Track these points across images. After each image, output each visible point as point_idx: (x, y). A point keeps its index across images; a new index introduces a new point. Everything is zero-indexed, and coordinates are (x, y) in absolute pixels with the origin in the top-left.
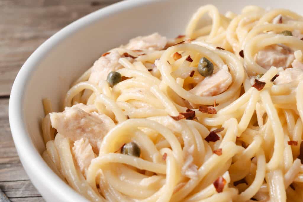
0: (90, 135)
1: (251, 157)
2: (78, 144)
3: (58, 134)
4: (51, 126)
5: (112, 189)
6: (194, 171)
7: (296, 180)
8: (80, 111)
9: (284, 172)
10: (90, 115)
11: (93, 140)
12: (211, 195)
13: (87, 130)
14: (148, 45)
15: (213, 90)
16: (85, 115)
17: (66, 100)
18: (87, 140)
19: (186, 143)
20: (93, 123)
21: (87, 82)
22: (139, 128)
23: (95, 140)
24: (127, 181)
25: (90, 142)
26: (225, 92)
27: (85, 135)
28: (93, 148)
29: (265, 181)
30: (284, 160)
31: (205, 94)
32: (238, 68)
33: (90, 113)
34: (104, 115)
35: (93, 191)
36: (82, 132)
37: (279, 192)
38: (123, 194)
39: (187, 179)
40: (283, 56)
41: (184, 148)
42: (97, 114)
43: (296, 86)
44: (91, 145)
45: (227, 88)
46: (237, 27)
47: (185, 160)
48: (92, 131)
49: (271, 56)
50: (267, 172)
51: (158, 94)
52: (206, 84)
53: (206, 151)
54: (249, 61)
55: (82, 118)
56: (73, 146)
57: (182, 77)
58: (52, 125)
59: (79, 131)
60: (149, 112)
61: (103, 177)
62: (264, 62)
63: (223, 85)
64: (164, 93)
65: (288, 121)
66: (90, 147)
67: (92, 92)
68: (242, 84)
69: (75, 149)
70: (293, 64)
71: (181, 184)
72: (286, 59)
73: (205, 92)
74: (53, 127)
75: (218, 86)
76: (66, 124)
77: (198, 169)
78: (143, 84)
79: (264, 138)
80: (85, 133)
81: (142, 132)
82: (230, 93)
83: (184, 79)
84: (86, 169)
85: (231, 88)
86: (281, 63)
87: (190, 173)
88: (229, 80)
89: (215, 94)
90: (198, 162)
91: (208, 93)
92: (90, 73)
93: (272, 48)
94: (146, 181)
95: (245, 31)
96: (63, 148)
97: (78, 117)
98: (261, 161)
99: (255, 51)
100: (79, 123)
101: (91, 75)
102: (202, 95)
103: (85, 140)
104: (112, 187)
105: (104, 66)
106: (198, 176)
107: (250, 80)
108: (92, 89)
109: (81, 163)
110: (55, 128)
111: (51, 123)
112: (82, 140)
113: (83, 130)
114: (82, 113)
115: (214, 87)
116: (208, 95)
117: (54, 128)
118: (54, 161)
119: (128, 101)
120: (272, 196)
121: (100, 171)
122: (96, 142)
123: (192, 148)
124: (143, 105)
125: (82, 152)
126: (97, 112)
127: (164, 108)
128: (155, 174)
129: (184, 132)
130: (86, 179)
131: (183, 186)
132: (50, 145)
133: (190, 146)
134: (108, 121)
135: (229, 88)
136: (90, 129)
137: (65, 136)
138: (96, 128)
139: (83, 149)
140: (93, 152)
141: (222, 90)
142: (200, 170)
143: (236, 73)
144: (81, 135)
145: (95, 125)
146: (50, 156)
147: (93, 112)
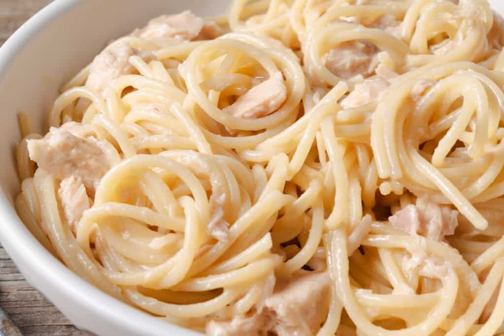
0: (85, 172)
1: (306, 208)
2: (67, 184)
3: (39, 169)
4: (29, 158)
5: (112, 250)
6: (223, 230)
7: (365, 243)
8: (70, 137)
9: (349, 232)
10: (84, 142)
11: (87, 179)
12: (245, 263)
13: (79, 165)
14: (173, 30)
15: (259, 109)
16: (77, 143)
17: (53, 112)
18: (79, 179)
19: (214, 190)
20: (88, 156)
21: (83, 87)
22: (150, 167)
23: (91, 179)
24: (131, 240)
25: (84, 182)
26: (275, 113)
27: (77, 171)
28: (87, 189)
29: (321, 244)
30: (349, 215)
31: (247, 115)
32: (296, 77)
33: (85, 139)
34: (105, 141)
35: (84, 254)
36: (73, 169)
37: (339, 261)
38: (126, 258)
39: (214, 241)
40: (364, 58)
41: (211, 197)
42: (95, 140)
43: (372, 110)
44: (85, 186)
45: (279, 106)
46: (304, 6)
47: (212, 213)
48: (87, 167)
49: (348, 58)
50: (325, 231)
51: (179, 115)
52: (249, 100)
53: (243, 200)
54: (316, 64)
55: (72, 148)
56: (60, 187)
57: (216, 90)
58: (30, 156)
59: (68, 166)
60: (166, 141)
61: (99, 234)
62: (338, 65)
63: (273, 103)
64: (191, 116)
65: (360, 159)
66: (83, 190)
67: (90, 102)
68: (302, 101)
69: (62, 191)
70: (377, 71)
71: (206, 247)
72: (369, 61)
73: (247, 112)
74: (31, 159)
75: (266, 105)
76: (51, 156)
77: (229, 227)
78: (161, 98)
79: (325, 183)
80: (76, 169)
81: (154, 173)
82: (283, 114)
83: (219, 93)
84: (76, 223)
85: (285, 107)
86: (362, 67)
87: (218, 234)
88: (282, 96)
89: (261, 115)
90: (230, 217)
91: (251, 114)
92: (88, 73)
93: (349, 44)
94: (158, 242)
95: (315, 14)
96: (45, 190)
97: (66, 147)
98: (318, 216)
99: (325, 47)
100: (68, 155)
101: (90, 77)
102: (243, 117)
103: (76, 179)
104: (112, 247)
105: (107, 66)
106: (229, 237)
107: (312, 95)
108: (90, 98)
109: (69, 213)
110: (35, 161)
111: (28, 154)
112: (72, 179)
113: (74, 164)
114: (73, 140)
115: (259, 106)
116: (251, 117)
117: (32, 161)
118: (32, 210)
119: (138, 123)
120: (330, 267)
121: (96, 225)
122: (92, 182)
123: (223, 197)
124: (160, 128)
125: (71, 198)
126: (95, 136)
127: (188, 136)
128: (172, 232)
129: (212, 175)
130: (75, 237)
131: (208, 250)
132: (28, 187)
133: (220, 194)
134: (110, 151)
135: (282, 106)
136: (84, 163)
137: (49, 172)
138: (92, 162)
139: (74, 192)
140: (87, 196)
141: (272, 110)
142: (232, 229)
143: (293, 85)
144: (71, 172)
145: (91, 158)
146: (26, 203)
147: (90, 136)
